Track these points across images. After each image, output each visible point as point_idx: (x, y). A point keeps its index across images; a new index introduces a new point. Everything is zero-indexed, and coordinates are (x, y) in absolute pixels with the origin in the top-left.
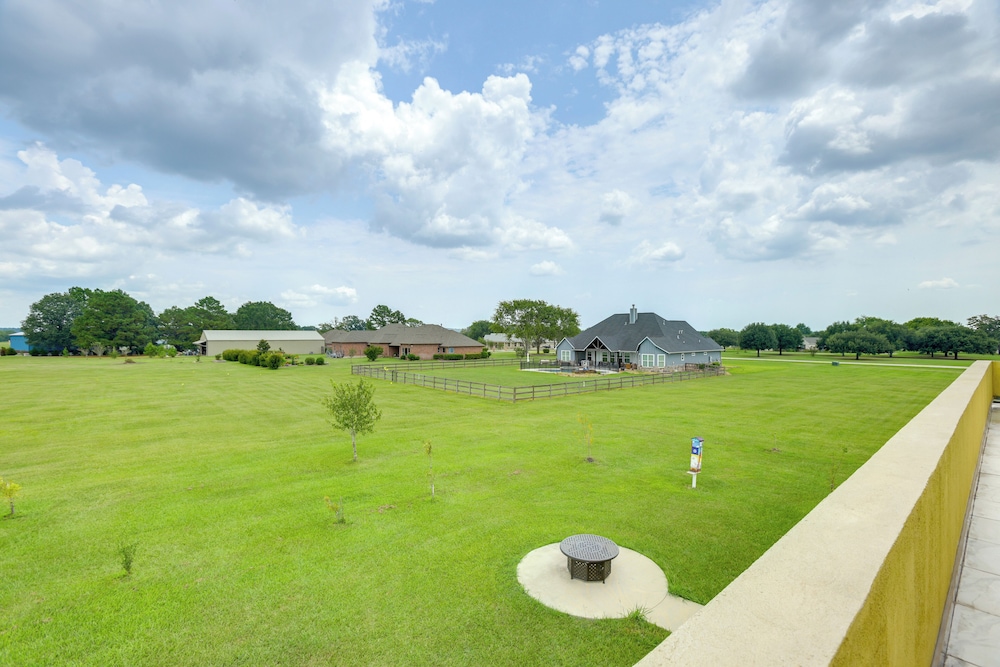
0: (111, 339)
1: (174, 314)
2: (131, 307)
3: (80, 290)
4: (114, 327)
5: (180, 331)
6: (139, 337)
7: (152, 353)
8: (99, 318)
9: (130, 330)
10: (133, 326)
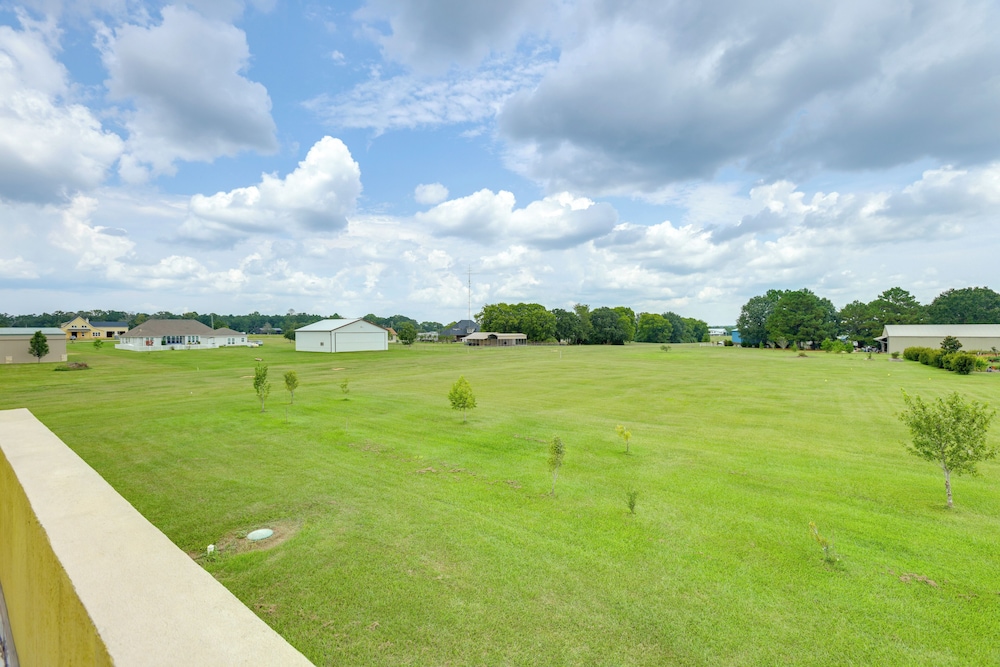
0: (795, 334)
1: (856, 309)
2: (812, 304)
3: (774, 292)
4: (797, 323)
5: (862, 326)
6: (818, 333)
7: (828, 349)
8: (785, 316)
9: (810, 326)
10: (814, 322)
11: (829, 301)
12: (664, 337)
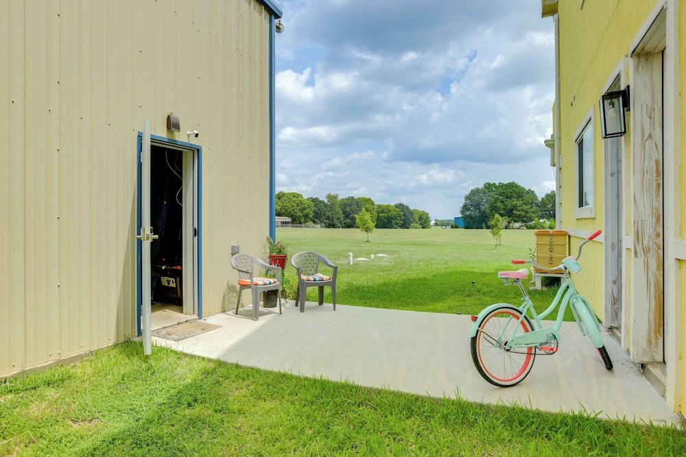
2: (522, 193)
11: (533, 192)
12: (396, 224)
